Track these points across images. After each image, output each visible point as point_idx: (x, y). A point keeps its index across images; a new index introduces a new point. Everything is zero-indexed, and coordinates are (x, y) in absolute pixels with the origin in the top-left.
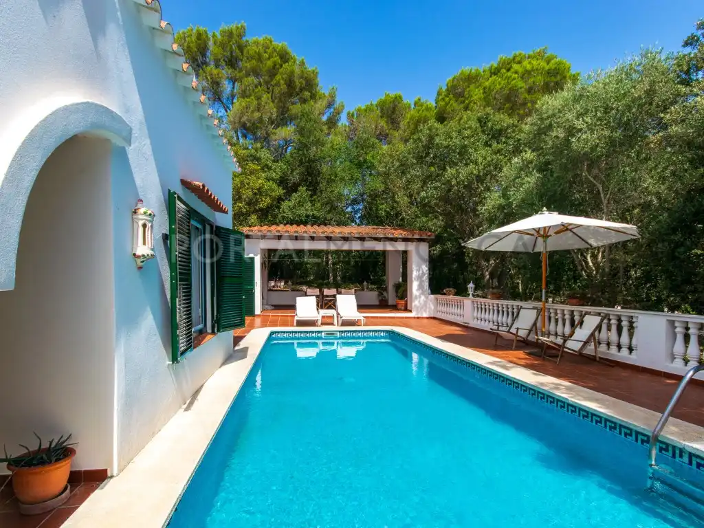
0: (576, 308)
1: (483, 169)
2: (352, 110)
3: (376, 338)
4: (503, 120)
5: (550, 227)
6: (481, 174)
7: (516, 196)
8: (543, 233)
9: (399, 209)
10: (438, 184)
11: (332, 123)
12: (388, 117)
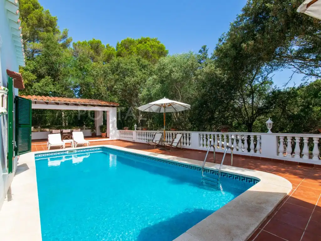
0: (174, 132)
1: (140, 80)
2: (76, 42)
3: (95, 151)
4: (145, 62)
5: (167, 104)
6: (139, 81)
7: (153, 91)
8: (164, 106)
9: (101, 92)
10: (122, 83)
11: (65, 46)
12: (94, 49)
